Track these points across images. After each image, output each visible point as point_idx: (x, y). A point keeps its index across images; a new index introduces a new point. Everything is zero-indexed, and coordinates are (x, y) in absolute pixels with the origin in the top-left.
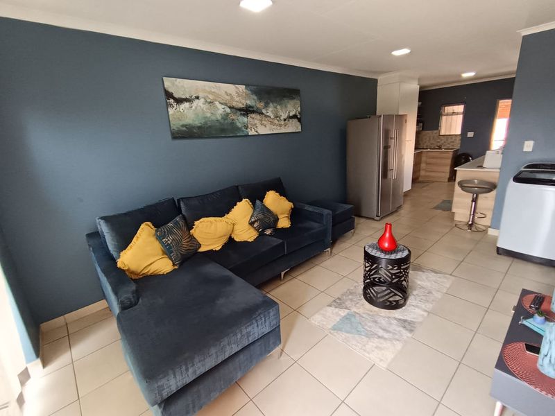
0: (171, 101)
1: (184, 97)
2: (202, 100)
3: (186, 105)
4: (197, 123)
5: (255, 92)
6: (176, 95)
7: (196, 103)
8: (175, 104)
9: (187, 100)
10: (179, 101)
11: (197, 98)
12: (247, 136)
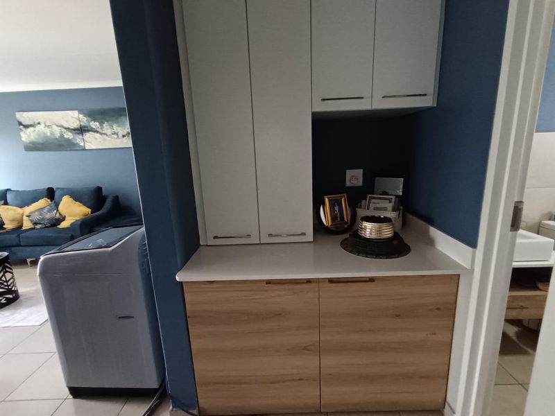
0: (21, 127)
1: (29, 124)
2: (42, 125)
3: (31, 129)
4: (41, 141)
5: (87, 115)
6: (24, 123)
7: (38, 127)
8: (24, 129)
9: (31, 126)
10: (26, 127)
11: (39, 123)
12: (84, 149)
